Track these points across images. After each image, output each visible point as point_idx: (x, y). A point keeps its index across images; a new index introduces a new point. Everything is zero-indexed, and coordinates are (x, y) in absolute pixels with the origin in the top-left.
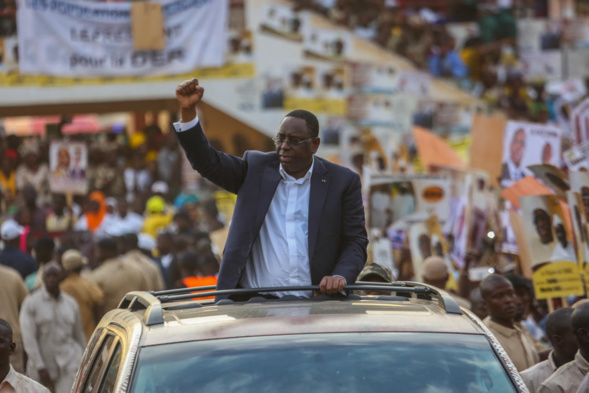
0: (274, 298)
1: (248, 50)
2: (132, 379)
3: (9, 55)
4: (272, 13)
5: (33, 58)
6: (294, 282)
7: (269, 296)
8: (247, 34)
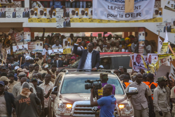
0: (86, 71)
1: (161, 14)
2: (63, 82)
3: (89, 13)
4: (169, 3)
5: (96, 14)
6: (89, 69)
7: (85, 71)
8: (161, 9)
